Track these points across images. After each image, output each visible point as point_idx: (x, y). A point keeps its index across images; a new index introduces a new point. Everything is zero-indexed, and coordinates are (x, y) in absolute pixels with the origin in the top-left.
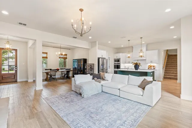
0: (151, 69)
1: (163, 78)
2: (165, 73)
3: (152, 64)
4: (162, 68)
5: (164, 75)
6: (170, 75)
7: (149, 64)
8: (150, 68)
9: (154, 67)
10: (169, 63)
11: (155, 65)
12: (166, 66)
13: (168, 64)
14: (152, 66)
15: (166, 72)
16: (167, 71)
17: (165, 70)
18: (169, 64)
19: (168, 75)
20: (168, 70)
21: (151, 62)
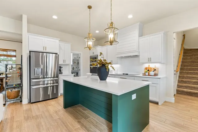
0: (149, 75)
1: (175, 93)
2: (179, 81)
3: (152, 66)
4: (173, 72)
5: (178, 85)
6: (189, 87)
7: (147, 65)
8: (147, 74)
9: (156, 72)
10: (186, 62)
11: (157, 66)
12: (181, 69)
13: (185, 66)
14: (151, 68)
15: (182, 81)
16: (183, 77)
17: (179, 77)
18: (187, 66)
19: (186, 87)
20: (185, 75)
21: (150, 60)
